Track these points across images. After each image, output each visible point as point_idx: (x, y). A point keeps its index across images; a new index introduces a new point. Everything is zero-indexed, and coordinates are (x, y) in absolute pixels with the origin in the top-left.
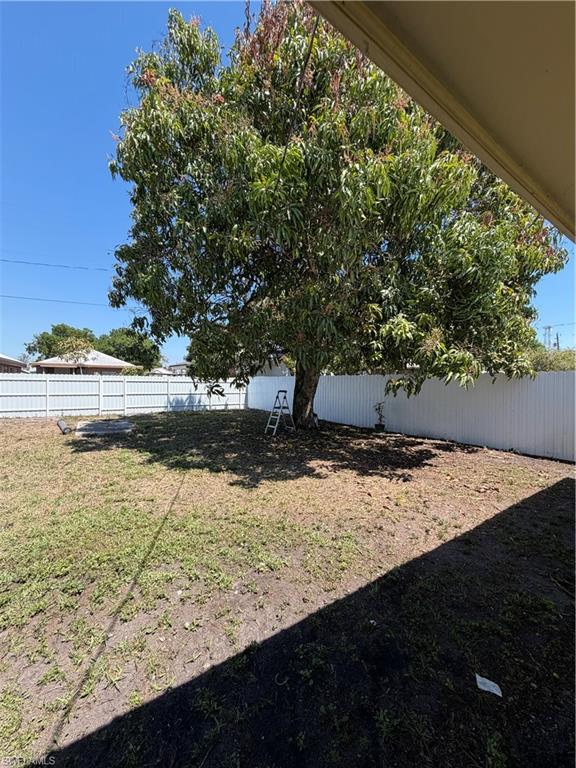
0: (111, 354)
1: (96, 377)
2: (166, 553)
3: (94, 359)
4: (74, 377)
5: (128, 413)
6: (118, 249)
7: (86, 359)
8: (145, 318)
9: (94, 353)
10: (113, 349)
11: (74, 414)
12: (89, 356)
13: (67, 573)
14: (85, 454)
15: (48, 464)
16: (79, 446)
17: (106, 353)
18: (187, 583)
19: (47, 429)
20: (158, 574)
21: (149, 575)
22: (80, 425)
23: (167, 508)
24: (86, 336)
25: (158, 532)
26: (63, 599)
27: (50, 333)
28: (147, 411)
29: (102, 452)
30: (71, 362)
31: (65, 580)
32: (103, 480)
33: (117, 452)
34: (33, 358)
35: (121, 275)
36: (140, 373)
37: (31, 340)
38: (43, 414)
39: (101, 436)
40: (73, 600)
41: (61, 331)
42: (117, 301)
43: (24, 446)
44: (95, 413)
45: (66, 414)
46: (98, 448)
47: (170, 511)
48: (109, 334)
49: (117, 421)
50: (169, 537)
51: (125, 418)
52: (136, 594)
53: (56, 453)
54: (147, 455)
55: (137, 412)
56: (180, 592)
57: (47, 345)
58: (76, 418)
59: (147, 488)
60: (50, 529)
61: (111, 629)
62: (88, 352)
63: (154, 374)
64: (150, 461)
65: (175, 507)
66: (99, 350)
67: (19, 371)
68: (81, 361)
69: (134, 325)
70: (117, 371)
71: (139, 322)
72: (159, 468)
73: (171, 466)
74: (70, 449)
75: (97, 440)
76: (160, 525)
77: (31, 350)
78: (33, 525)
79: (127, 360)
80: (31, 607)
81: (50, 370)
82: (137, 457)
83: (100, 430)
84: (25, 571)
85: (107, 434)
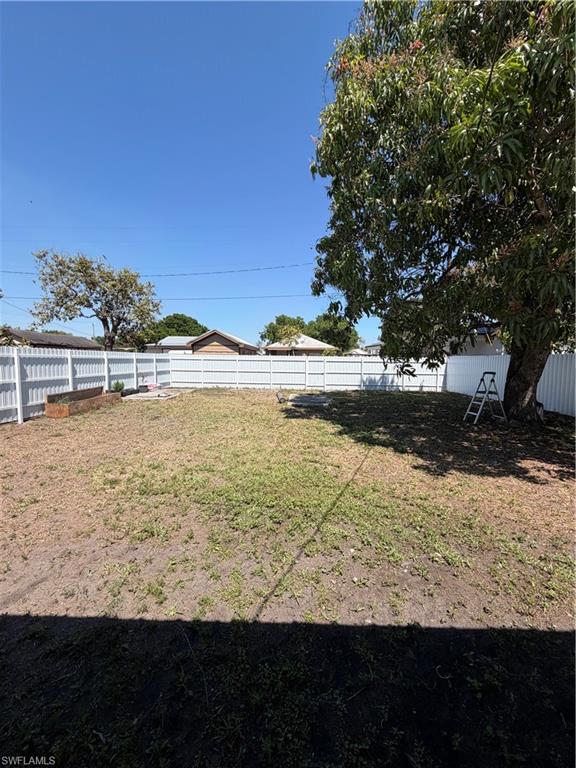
0: (316, 338)
1: (304, 357)
2: (344, 514)
3: (303, 342)
4: (289, 358)
5: (328, 389)
6: (319, 243)
7: (297, 343)
8: (339, 302)
9: (304, 337)
10: (318, 333)
11: (288, 387)
12: (299, 340)
13: (273, 507)
14: (293, 420)
15: (269, 424)
16: (290, 414)
17: (312, 337)
18: (360, 546)
19: (270, 399)
20: (336, 529)
21: (328, 527)
22: (291, 397)
23: (350, 476)
24: (298, 324)
25: (341, 495)
26: (269, 524)
27: (275, 323)
28: (343, 389)
29: (305, 420)
30: (287, 346)
31: (272, 510)
32: (304, 442)
33: (315, 422)
34: (264, 344)
35: (320, 266)
36: (338, 354)
37: (263, 330)
38: (268, 387)
39: (305, 407)
40: (275, 526)
41: (282, 321)
42: (318, 290)
43: (256, 409)
44: (302, 388)
45: (283, 387)
46: (302, 416)
47: (352, 480)
48: (315, 320)
49: (318, 396)
50: (348, 501)
51: (324, 393)
52: (317, 538)
53: (274, 417)
54: (339, 428)
55: (334, 389)
56: (352, 550)
57: (272, 334)
58: (290, 391)
59: (336, 456)
60: (266, 472)
61: (298, 557)
62: (299, 337)
63: (351, 355)
64: (340, 433)
65: (357, 477)
66: (308, 335)
67: (255, 354)
68: (294, 344)
69: (330, 309)
70: (319, 352)
71: (335, 307)
72: (347, 441)
73: (358, 440)
74: (283, 415)
75: (302, 410)
76: (342, 489)
77: (263, 337)
78: (256, 466)
79: (329, 343)
80: (251, 522)
81: (274, 353)
82: (331, 428)
83: (306, 401)
84: (250, 497)
85: (309, 406)
